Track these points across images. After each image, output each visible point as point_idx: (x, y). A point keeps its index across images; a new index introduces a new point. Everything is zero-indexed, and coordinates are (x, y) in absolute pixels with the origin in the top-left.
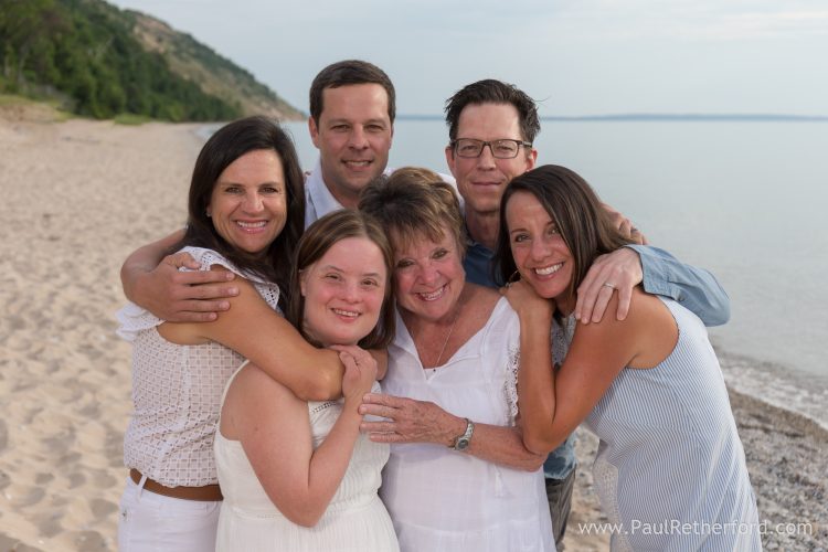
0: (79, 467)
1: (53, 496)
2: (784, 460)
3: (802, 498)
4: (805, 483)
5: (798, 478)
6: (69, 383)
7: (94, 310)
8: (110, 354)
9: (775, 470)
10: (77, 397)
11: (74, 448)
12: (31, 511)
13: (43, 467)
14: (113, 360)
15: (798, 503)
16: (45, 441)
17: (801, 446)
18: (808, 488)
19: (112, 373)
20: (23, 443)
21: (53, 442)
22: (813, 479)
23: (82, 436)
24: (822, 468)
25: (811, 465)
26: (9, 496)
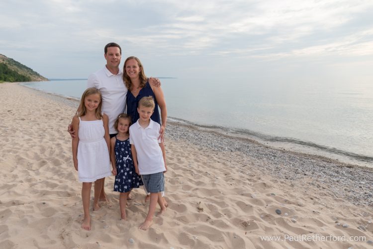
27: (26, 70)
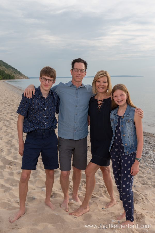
0: (16, 147)
1: (14, 152)
2: (146, 140)
3: (151, 146)
4: (151, 144)
5: (149, 143)
6: (5, 132)
7: (3, 118)
8: (10, 126)
9: (145, 142)
10: (8, 135)
11: (13, 144)
12: (10, 155)
13: (8, 148)
14: (12, 127)
15: (151, 147)
16: (6, 143)
17: (148, 138)
18: (152, 145)
19: (13, 130)
20: (2, 143)
21: (7, 143)
22: (152, 143)
23: (13, 142)
24: (153, 141)
25: (151, 141)
26: (4, 153)
27: (11, 69)
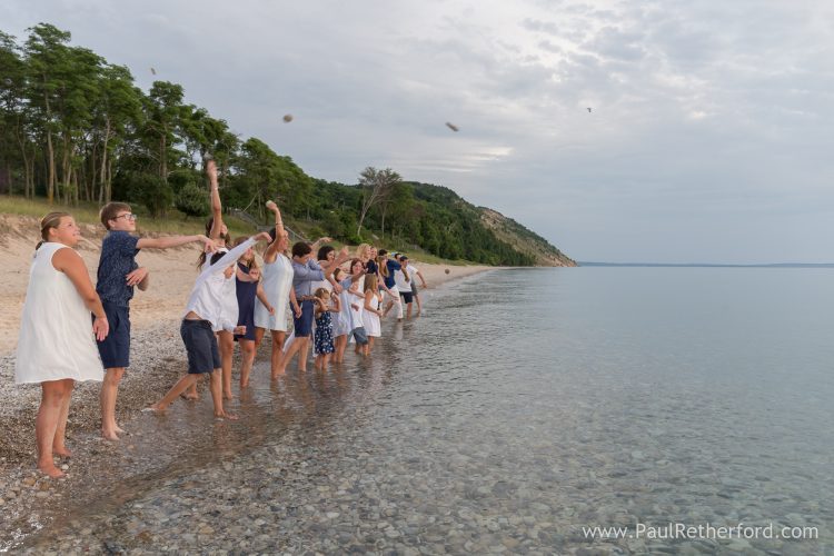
27: (533, 241)
